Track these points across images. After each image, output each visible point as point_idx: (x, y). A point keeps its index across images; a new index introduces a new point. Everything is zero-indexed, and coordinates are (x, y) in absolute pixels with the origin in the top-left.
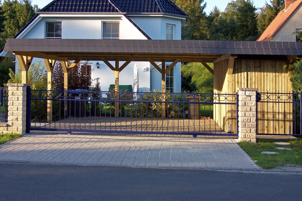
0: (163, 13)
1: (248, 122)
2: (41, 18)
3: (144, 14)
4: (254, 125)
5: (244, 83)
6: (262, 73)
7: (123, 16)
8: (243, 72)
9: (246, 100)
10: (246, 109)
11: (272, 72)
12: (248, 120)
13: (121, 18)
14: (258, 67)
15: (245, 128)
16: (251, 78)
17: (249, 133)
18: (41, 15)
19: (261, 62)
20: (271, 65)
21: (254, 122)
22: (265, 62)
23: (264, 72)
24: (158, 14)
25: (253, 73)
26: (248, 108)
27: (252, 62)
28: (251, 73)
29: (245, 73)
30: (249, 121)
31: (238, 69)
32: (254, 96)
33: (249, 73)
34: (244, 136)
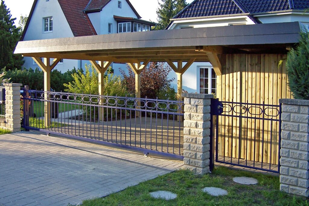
0: (292, 10)
1: (193, 143)
2: (175, 25)
3: (271, 13)
4: (200, 149)
5: (237, 88)
6: (261, 73)
7: (247, 17)
8: (235, 72)
9: (190, 111)
10: (191, 124)
11: (275, 73)
12: (192, 140)
13: (246, 19)
14: (256, 64)
15: (190, 152)
16: (247, 80)
17: (193, 158)
18: (175, 22)
19: (260, 57)
20: (275, 62)
21: (200, 144)
22: (267, 57)
23: (264, 72)
24: (286, 12)
25: (250, 74)
26: (193, 123)
27: (248, 57)
28: (247, 73)
29: (239, 73)
30: (194, 141)
31: (229, 68)
32: (201, 105)
33: (244, 73)
34: (188, 162)
